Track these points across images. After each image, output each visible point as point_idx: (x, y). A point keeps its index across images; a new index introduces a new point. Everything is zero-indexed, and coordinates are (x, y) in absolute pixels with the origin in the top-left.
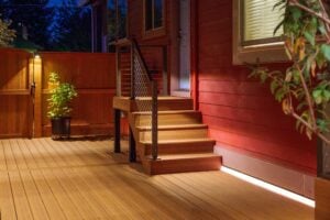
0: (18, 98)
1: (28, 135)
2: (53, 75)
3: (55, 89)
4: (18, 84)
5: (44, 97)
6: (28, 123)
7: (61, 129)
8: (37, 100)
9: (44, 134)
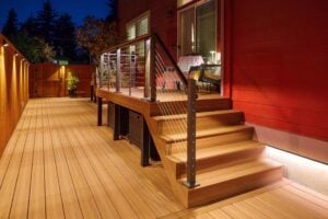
0: (55, 82)
1: (59, 96)
2: (69, 74)
3: (71, 79)
4: (55, 77)
5: (66, 82)
6: (60, 91)
7: (72, 94)
8: (63, 83)
9: (65, 96)
